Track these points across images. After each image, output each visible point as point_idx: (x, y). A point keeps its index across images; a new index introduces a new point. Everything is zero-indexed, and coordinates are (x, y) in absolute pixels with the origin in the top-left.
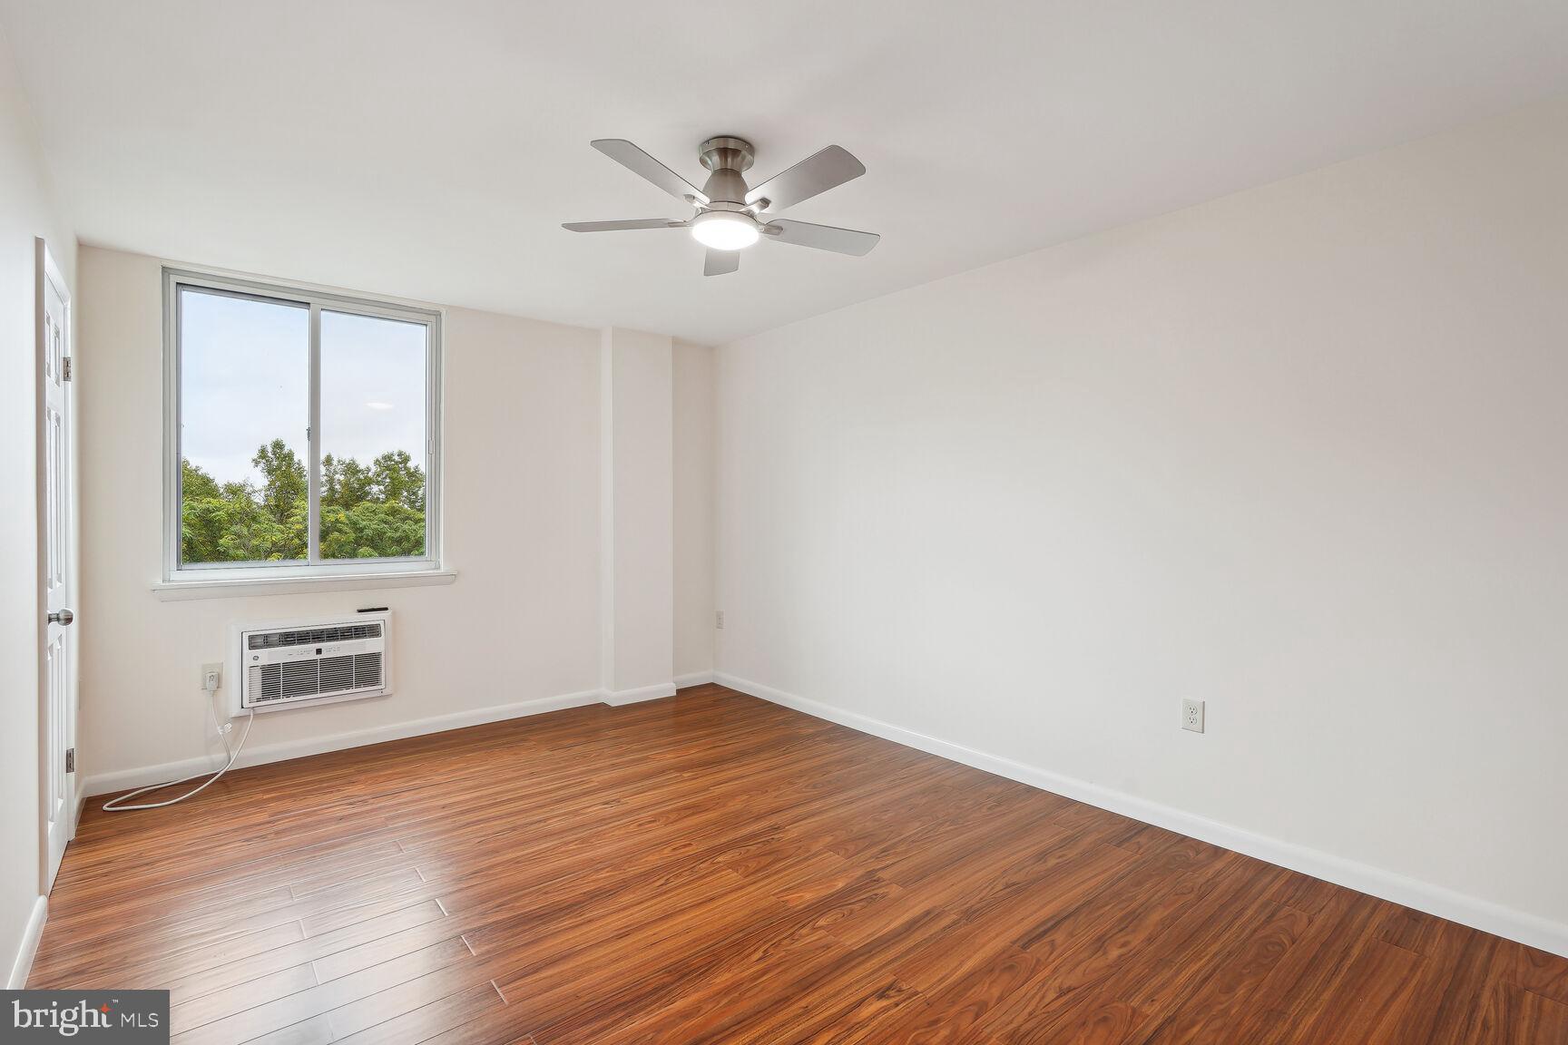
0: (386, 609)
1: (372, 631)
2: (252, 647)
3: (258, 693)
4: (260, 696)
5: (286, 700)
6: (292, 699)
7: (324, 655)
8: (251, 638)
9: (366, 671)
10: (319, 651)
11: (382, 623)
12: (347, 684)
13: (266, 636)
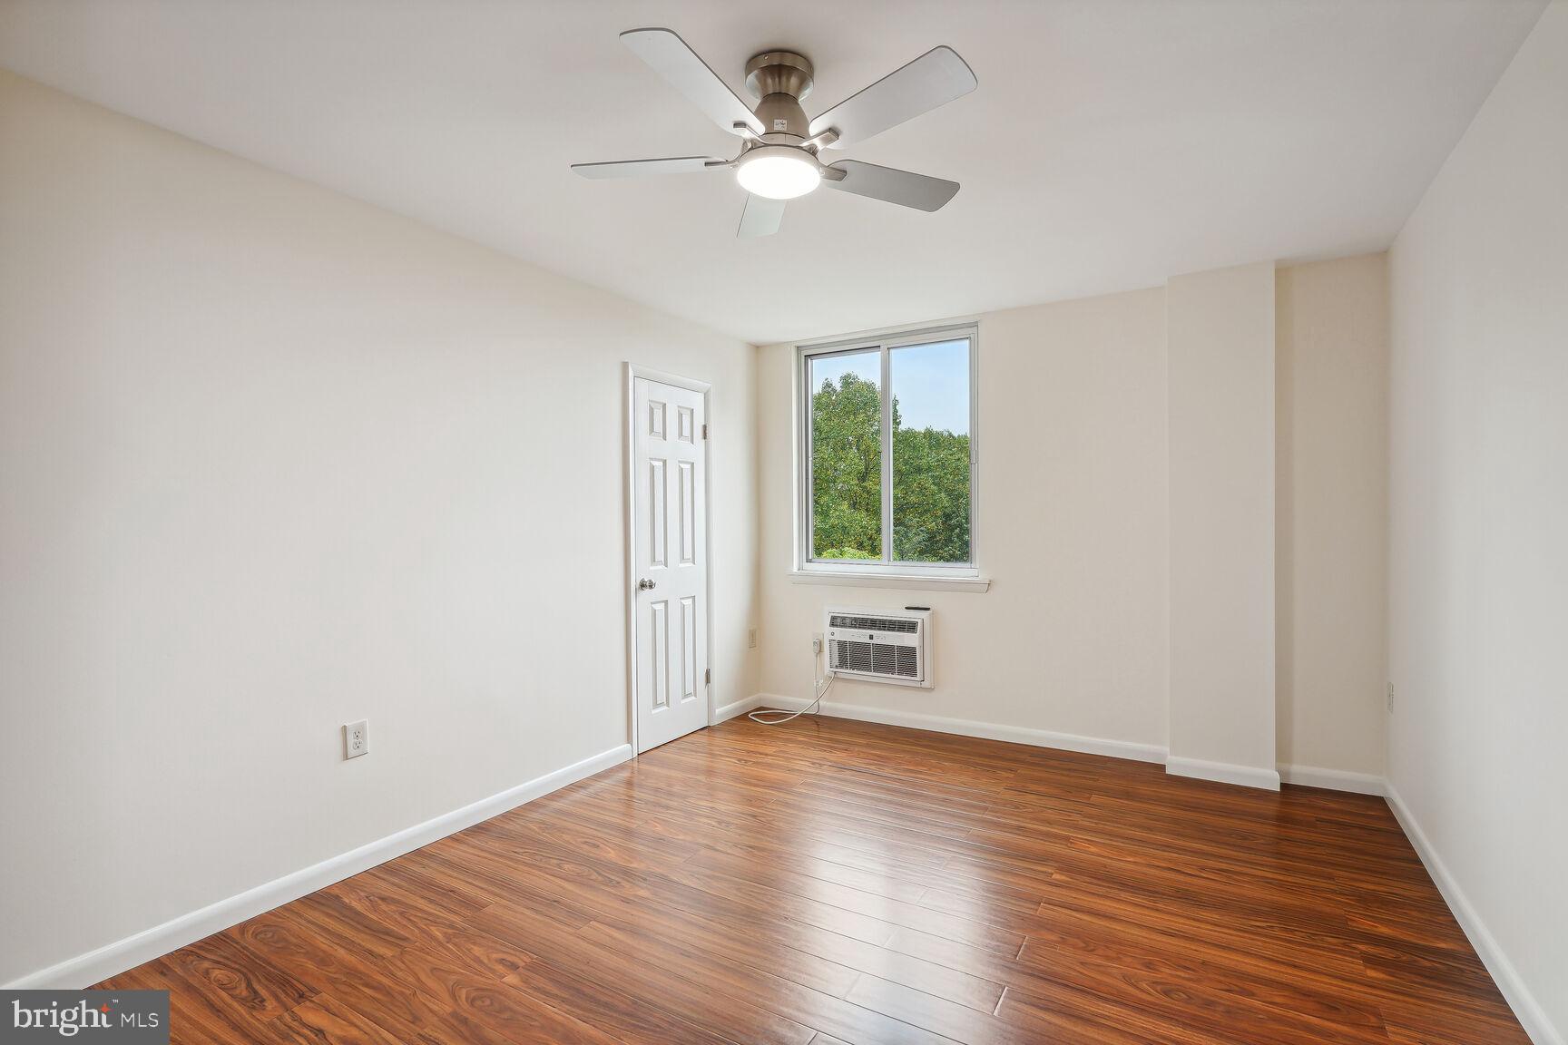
0: (928, 609)
1: (910, 627)
2: (833, 624)
3: (836, 662)
4: (838, 664)
5: (852, 671)
6: (855, 671)
7: (875, 641)
8: (833, 618)
9: (904, 662)
10: (871, 637)
11: (919, 621)
12: (890, 669)
13: (844, 618)
